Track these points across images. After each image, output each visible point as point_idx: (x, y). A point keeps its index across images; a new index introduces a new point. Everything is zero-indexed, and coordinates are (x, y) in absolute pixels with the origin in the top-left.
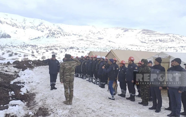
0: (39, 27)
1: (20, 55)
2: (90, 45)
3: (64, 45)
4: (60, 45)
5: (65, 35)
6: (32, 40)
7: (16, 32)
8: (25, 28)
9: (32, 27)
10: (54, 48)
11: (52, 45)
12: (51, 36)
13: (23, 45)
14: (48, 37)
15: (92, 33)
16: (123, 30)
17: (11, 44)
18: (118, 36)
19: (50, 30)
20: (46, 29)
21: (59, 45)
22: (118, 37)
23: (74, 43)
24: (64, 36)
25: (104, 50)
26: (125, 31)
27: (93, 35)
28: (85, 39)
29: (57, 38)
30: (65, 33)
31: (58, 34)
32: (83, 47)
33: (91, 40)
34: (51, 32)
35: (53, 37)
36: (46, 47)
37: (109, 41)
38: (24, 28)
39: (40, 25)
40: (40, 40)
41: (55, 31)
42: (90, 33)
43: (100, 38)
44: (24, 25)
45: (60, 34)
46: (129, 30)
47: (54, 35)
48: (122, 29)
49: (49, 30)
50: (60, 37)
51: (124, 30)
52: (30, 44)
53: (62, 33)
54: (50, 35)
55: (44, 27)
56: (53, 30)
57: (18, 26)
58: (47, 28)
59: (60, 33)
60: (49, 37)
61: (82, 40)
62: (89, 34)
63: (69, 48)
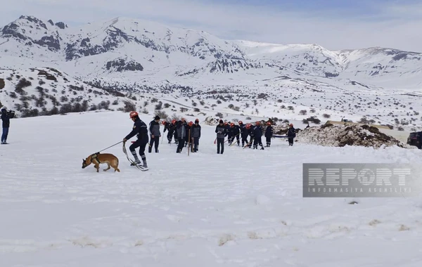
0: (196, 49)
1: (174, 109)
2: (305, 90)
3: (247, 90)
4: (238, 88)
5: (250, 67)
6: (181, 75)
7: (153, 59)
8: (170, 49)
9: (182, 49)
10: (226, 95)
11: (221, 88)
12: (218, 69)
13: (164, 86)
14: (213, 69)
15: (310, 61)
16: (391, 56)
17: (144, 84)
18: (377, 69)
19: (218, 56)
20: (209, 53)
21: (235, 89)
22: (377, 73)
23: (267, 85)
24: (248, 68)
25: (338, 103)
26: (397, 58)
27: (314, 66)
28: (294, 76)
29: (232, 71)
30: (249, 63)
31: (234, 63)
32: (288, 95)
33: (307, 77)
34: (221, 60)
35: (224, 70)
36: (209, 93)
37: (353, 83)
38: (167, 50)
39: (198, 44)
40: (196, 76)
41: (228, 57)
42: (306, 61)
43: (328, 75)
44: (167, 44)
45: (238, 65)
46: (409, 56)
47: (226, 67)
48: (389, 53)
49: (215, 56)
50: (237, 70)
51: (394, 55)
52: (177, 85)
53: (242, 61)
54: (217, 66)
55: (205, 48)
56: (223, 55)
57: (156, 45)
58: (212, 51)
59: (239, 62)
60: (216, 70)
61: (286, 78)
62: (304, 64)
63: (257, 96)
